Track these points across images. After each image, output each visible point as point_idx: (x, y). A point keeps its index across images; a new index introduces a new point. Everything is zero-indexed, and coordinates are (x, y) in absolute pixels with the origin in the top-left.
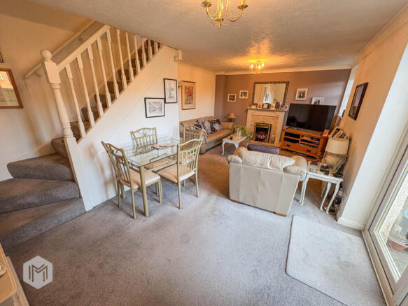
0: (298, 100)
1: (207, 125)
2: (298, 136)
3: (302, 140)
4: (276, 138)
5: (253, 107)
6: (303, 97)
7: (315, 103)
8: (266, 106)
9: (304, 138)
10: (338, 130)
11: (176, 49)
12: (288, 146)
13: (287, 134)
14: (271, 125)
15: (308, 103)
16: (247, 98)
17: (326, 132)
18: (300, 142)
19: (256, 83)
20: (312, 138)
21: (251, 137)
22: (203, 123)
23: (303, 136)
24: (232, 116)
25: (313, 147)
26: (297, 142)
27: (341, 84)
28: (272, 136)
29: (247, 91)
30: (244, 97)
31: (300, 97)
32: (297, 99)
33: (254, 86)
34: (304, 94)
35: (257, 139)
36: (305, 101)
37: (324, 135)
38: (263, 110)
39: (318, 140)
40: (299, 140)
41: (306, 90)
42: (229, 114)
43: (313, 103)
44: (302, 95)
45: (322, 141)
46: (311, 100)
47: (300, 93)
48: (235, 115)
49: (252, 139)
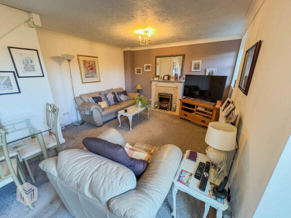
0: (194, 72)
1: (110, 97)
2: (193, 106)
3: (197, 111)
4: (177, 107)
5: (156, 79)
6: (198, 68)
7: (209, 74)
8: (166, 78)
9: (199, 108)
10: (229, 102)
11: (29, 12)
12: (186, 115)
13: (184, 104)
14: (172, 95)
15: (202, 74)
16: (150, 70)
17: (219, 102)
18: (195, 112)
19: (157, 57)
20: (206, 109)
21: (156, 105)
22: (105, 95)
23: (197, 107)
24: (139, 87)
25: (208, 117)
26: (193, 112)
27: (233, 54)
28: (174, 105)
29: (150, 65)
30: (148, 70)
31: (195, 68)
32: (192, 70)
33: (156, 60)
34: (199, 65)
35: (161, 108)
36: (200, 72)
37: (216, 106)
38: (164, 81)
39: (212, 111)
40: (194, 110)
41: (200, 62)
42: (136, 86)
43: (207, 74)
44: (197, 67)
45: (215, 112)
46: (205, 71)
47: (195, 65)
48: (141, 86)
49: (156, 108)
